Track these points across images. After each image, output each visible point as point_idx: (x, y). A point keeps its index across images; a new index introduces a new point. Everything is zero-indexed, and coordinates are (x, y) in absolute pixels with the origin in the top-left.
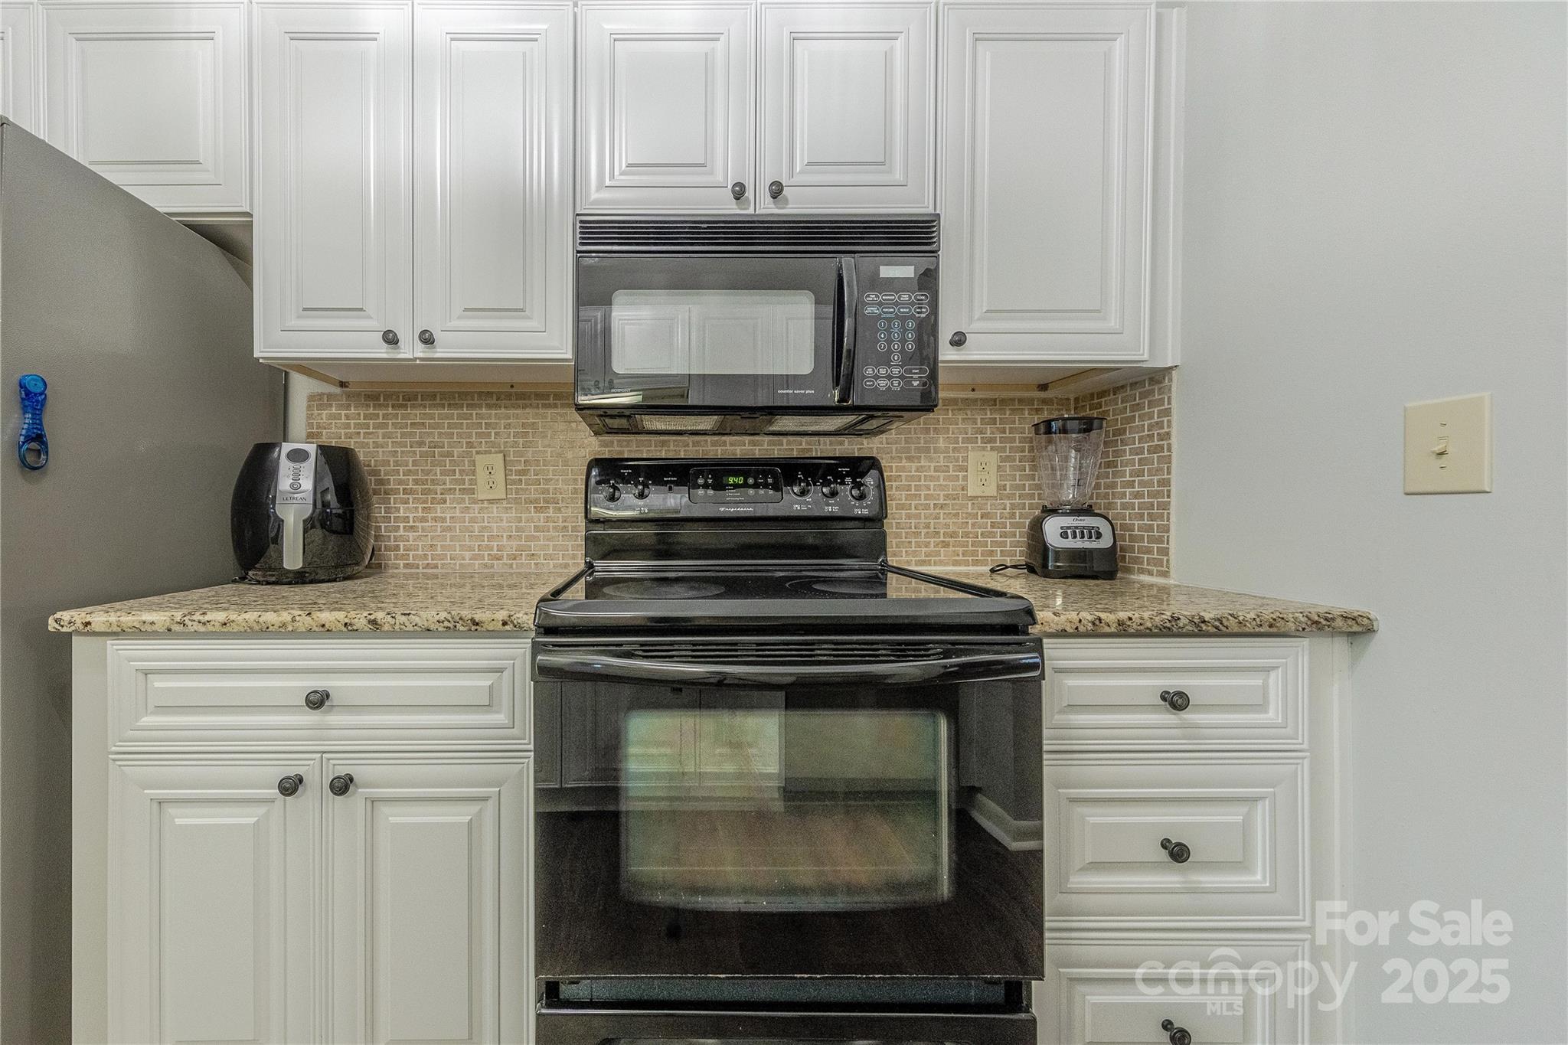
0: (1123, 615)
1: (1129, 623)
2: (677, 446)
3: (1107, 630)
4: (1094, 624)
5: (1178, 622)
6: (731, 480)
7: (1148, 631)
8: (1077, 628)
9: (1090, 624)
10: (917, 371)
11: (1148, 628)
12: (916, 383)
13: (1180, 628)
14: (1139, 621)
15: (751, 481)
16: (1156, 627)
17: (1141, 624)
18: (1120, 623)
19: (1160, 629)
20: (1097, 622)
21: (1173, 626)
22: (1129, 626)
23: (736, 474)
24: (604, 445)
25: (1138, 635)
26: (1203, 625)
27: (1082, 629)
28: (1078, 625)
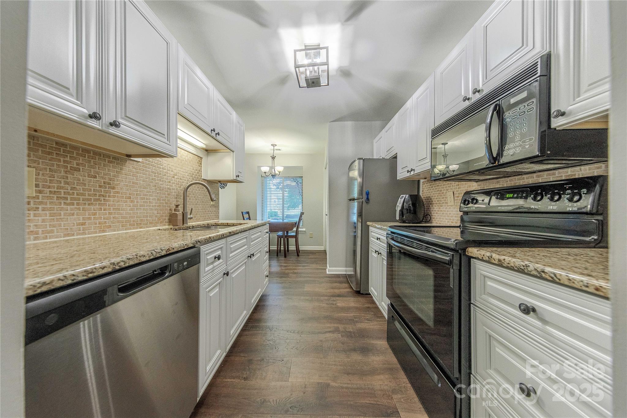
0: (502, 258)
1: (503, 261)
2: (503, 182)
3: (493, 262)
4: (489, 257)
5: (528, 268)
6: (508, 196)
7: (512, 268)
8: (482, 258)
9: (487, 258)
10: (528, 140)
11: (512, 266)
12: (527, 147)
13: (528, 271)
14: (508, 262)
15: (515, 195)
16: (516, 267)
17: (508, 264)
18: (499, 260)
19: (518, 269)
20: (490, 258)
21: (525, 269)
22: (503, 263)
23: (509, 193)
24: (479, 185)
25: (507, 268)
26: (543, 273)
27: (484, 259)
28: (483, 256)
